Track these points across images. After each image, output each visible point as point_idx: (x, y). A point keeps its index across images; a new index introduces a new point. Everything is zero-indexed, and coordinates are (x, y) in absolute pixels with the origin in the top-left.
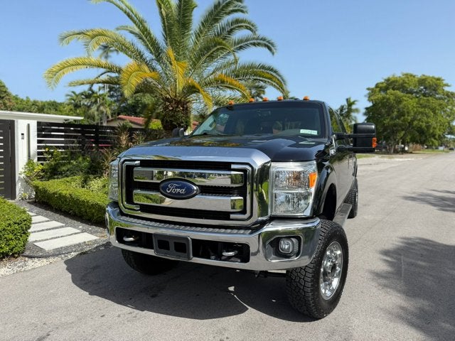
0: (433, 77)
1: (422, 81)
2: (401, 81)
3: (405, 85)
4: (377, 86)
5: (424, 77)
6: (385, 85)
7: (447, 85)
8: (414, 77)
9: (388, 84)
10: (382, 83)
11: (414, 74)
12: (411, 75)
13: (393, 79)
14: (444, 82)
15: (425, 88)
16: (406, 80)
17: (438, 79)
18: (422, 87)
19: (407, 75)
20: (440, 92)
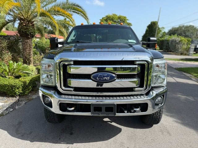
0: (123, 16)
1: (119, 18)
2: (112, 17)
3: (113, 19)
4: (103, 18)
5: (120, 16)
6: (106, 18)
7: (128, 20)
8: (116, 15)
9: (107, 18)
10: (105, 18)
11: (116, 14)
12: (115, 15)
13: (109, 16)
14: (127, 19)
15: (120, 20)
16: (114, 16)
17: (125, 17)
18: (119, 20)
19: (114, 14)
20: (126, 22)
